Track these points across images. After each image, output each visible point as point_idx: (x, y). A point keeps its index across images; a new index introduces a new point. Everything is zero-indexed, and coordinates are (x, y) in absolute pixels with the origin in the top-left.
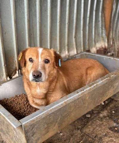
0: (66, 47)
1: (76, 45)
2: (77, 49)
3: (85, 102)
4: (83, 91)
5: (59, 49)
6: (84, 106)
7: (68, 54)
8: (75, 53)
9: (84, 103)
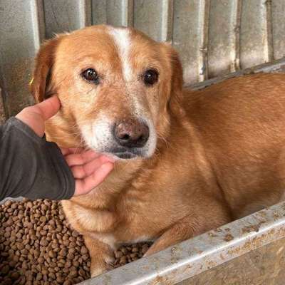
0: (233, 37)
1: (271, 29)
2: (271, 44)
3: (266, 265)
4: (253, 234)
5: (202, 41)
6: (264, 277)
7: (238, 61)
8: (266, 57)
9: (263, 268)
